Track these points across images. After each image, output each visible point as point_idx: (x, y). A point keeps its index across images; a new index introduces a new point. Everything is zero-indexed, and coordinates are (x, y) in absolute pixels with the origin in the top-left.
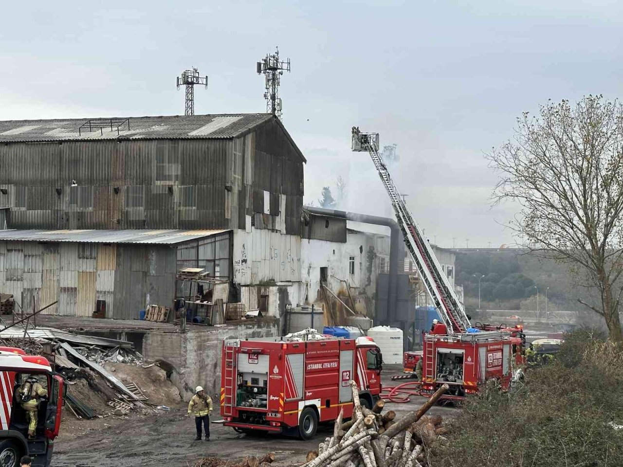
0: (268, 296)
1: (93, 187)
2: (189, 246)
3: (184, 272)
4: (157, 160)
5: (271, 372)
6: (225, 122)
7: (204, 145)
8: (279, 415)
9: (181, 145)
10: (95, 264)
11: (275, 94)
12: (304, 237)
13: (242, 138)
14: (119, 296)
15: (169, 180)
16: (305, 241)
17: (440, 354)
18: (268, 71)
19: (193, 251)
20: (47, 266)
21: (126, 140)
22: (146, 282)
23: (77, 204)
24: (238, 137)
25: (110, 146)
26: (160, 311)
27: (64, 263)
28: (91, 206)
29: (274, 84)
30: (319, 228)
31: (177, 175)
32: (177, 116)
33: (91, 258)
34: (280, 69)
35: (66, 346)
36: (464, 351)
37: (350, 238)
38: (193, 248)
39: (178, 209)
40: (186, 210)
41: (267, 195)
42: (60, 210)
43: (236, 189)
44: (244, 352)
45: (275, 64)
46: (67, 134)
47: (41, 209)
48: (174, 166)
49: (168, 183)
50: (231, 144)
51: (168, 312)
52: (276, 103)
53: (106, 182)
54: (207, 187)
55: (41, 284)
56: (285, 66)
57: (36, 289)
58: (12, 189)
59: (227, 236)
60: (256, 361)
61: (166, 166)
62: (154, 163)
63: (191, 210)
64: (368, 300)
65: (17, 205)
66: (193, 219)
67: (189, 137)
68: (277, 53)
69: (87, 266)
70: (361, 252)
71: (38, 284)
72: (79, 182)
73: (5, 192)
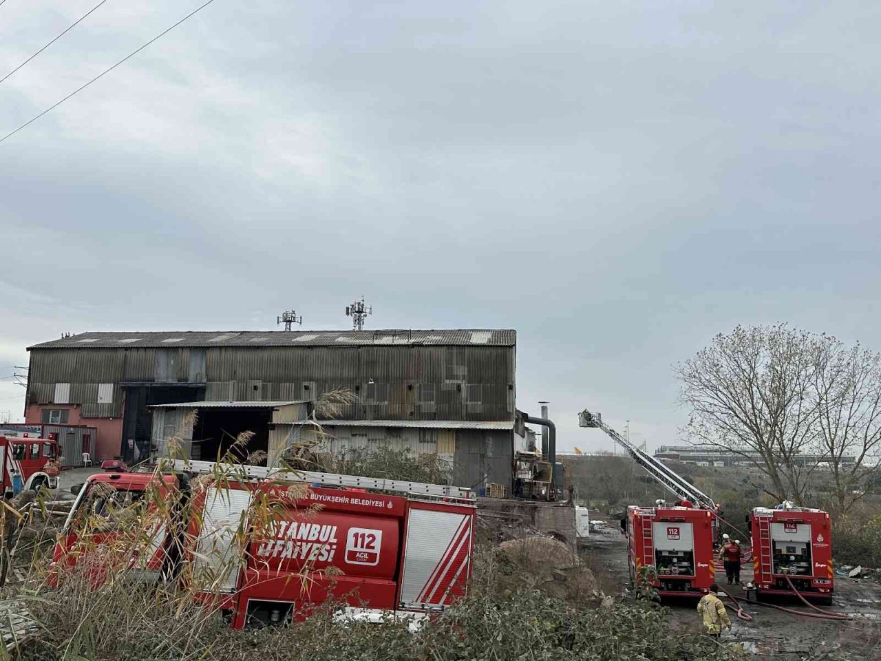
1: (388, 385)
4: (446, 362)
5: (815, 540)
6: (485, 336)
10: (435, 447)
14: (458, 475)
15: (457, 379)
18: (354, 313)
22: (483, 463)
23: (374, 398)
25: (404, 350)
28: (386, 401)
31: (465, 375)
33: (432, 442)
34: (364, 312)
39: (466, 403)
40: (472, 404)
42: (358, 404)
44: (780, 522)
45: (361, 309)
48: (462, 368)
49: (456, 381)
50: (511, 351)
51: (507, 489)
53: (400, 380)
54: (491, 385)
58: (313, 385)
61: (454, 367)
62: (444, 365)
63: (477, 404)
65: (319, 399)
66: (478, 412)
67: (475, 344)
69: (428, 448)
72: (376, 380)
73: (307, 388)
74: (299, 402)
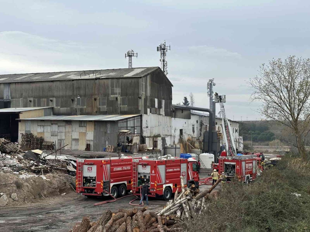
0: (157, 141)
1: (86, 98)
2: (123, 121)
3: (121, 132)
4: (111, 86)
5: (151, 173)
6: (139, 71)
7: (130, 80)
8: (155, 190)
9: (120, 80)
10: (86, 129)
11: (164, 59)
12: (172, 117)
13: (145, 77)
14: (95, 142)
15: (116, 95)
16: (173, 119)
17: (226, 165)
18: (161, 50)
19: (125, 123)
20: (67, 130)
21: (99, 79)
22: (106, 136)
23: (80, 105)
24: (144, 77)
25: (93, 81)
26: (112, 148)
27: (74, 129)
28: (85, 106)
29: (164, 55)
30: (179, 113)
31: (119, 93)
32: (120, 69)
33: (84, 127)
34: (166, 49)
35: (72, 162)
36: (235, 163)
37: (192, 117)
38: (125, 122)
39: (120, 106)
40: (123, 107)
41: (156, 100)
42: (73, 108)
43: (143, 98)
44: (140, 165)
45: (164, 47)
46: (76, 77)
47: (66, 107)
48: (118, 89)
50: (141, 80)
51: (115, 148)
52: (165, 63)
53: (91, 96)
54: (131, 97)
55: (64, 137)
56: (168, 48)
57: (63, 139)
58: (54, 99)
59: (140, 117)
60: (145, 168)
61: (115, 89)
62: (110, 88)
63: (125, 107)
64: (200, 143)
65: (57, 106)
66: (126, 110)
67: (124, 77)
68: (165, 43)
69: (83, 130)
70: (197, 122)
71: (64, 138)
72: (81, 96)
73: (51, 101)
74: (49, 107)
